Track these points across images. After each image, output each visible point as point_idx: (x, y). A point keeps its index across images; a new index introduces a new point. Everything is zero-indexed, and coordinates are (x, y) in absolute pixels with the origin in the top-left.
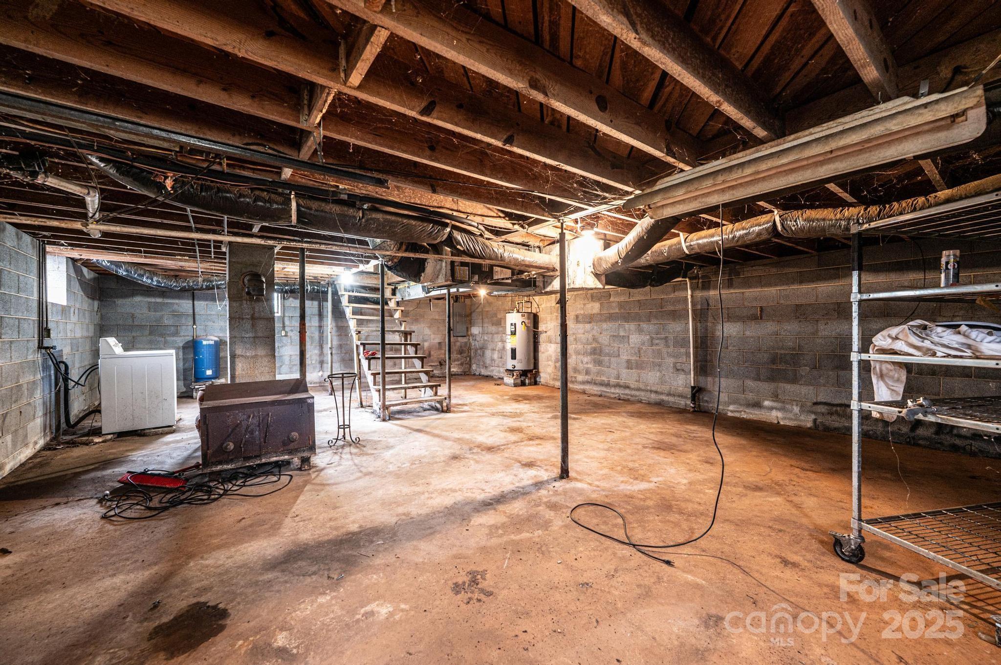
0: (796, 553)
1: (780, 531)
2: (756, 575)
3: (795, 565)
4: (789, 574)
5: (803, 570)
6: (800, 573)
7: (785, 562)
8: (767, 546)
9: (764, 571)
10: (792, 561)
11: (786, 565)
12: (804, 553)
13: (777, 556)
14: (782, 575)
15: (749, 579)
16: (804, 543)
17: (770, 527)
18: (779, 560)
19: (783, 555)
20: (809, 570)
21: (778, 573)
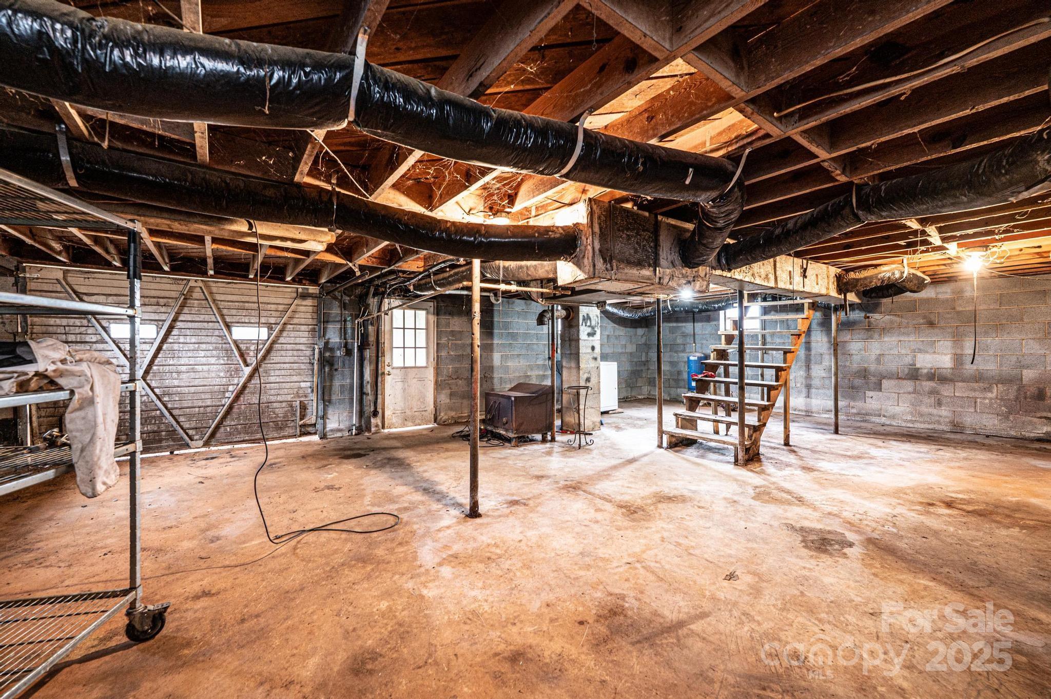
0: (205, 608)
1: (243, 621)
2: (218, 570)
3: (197, 597)
4: (196, 588)
5: (187, 598)
6: (187, 594)
7: (206, 594)
8: (237, 595)
9: (215, 577)
10: (202, 599)
11: (204, 591)
12: (198, 615)
13: (218, 593)
14: (201, 583)
15: (220, 565)
16: (206, 625)
17: (257, 616)
18: (213, 592)
19: (214, 598)
20: (181, 603)
21: (204, 583)
